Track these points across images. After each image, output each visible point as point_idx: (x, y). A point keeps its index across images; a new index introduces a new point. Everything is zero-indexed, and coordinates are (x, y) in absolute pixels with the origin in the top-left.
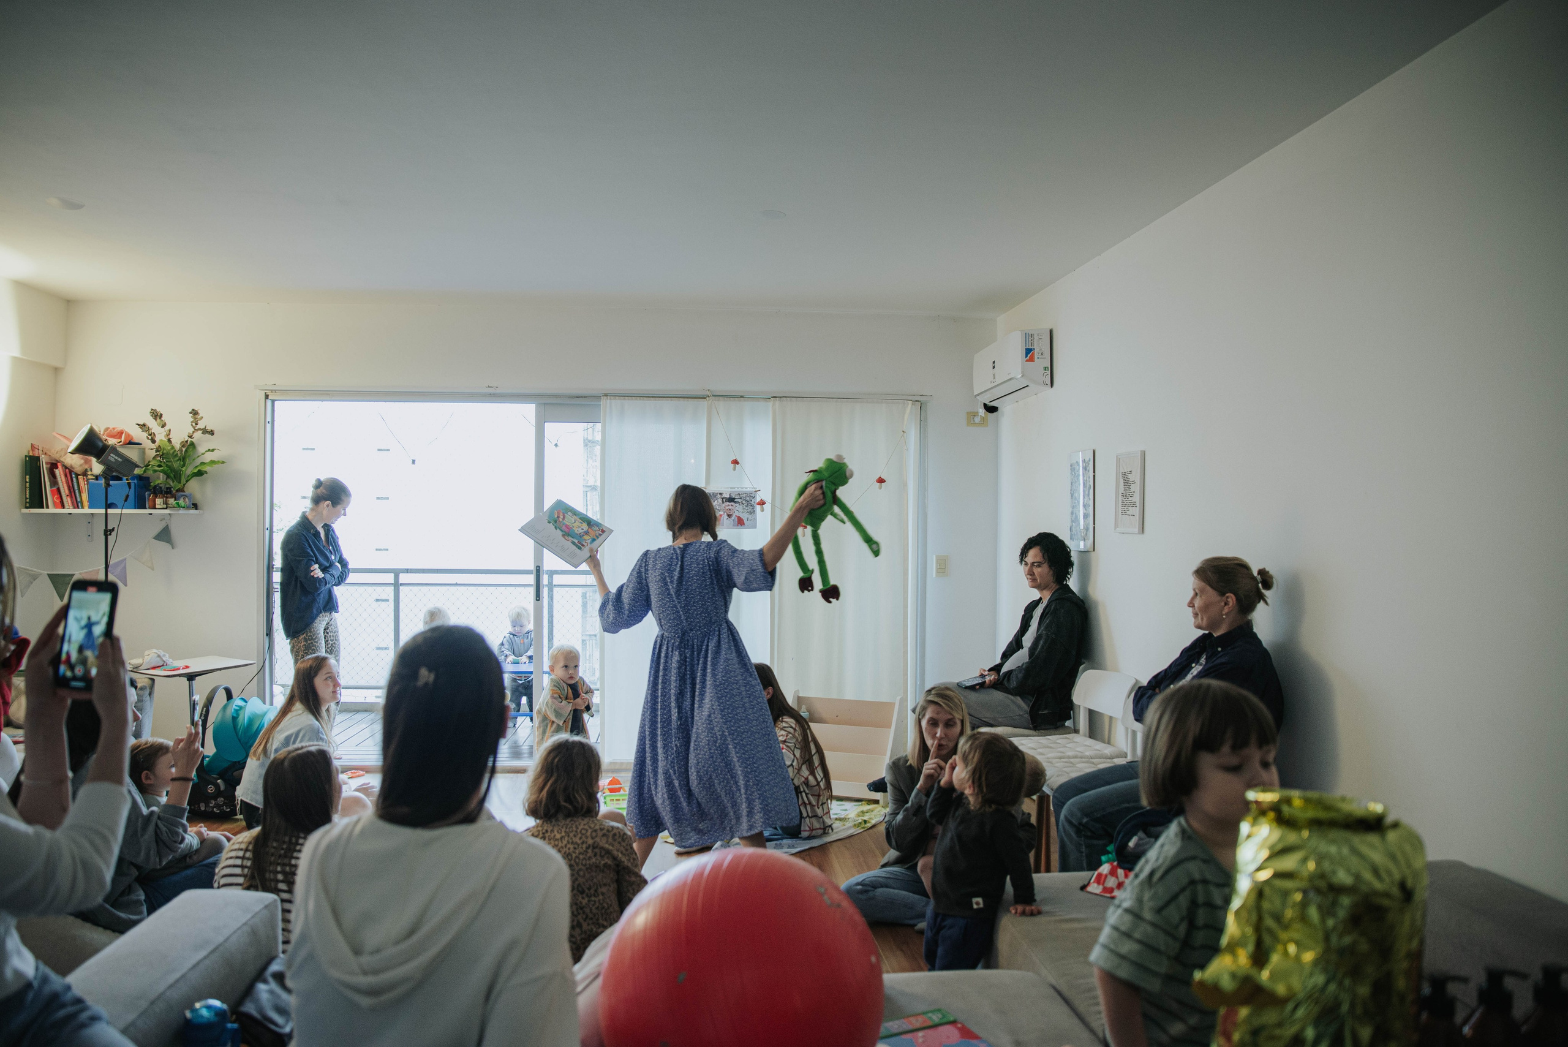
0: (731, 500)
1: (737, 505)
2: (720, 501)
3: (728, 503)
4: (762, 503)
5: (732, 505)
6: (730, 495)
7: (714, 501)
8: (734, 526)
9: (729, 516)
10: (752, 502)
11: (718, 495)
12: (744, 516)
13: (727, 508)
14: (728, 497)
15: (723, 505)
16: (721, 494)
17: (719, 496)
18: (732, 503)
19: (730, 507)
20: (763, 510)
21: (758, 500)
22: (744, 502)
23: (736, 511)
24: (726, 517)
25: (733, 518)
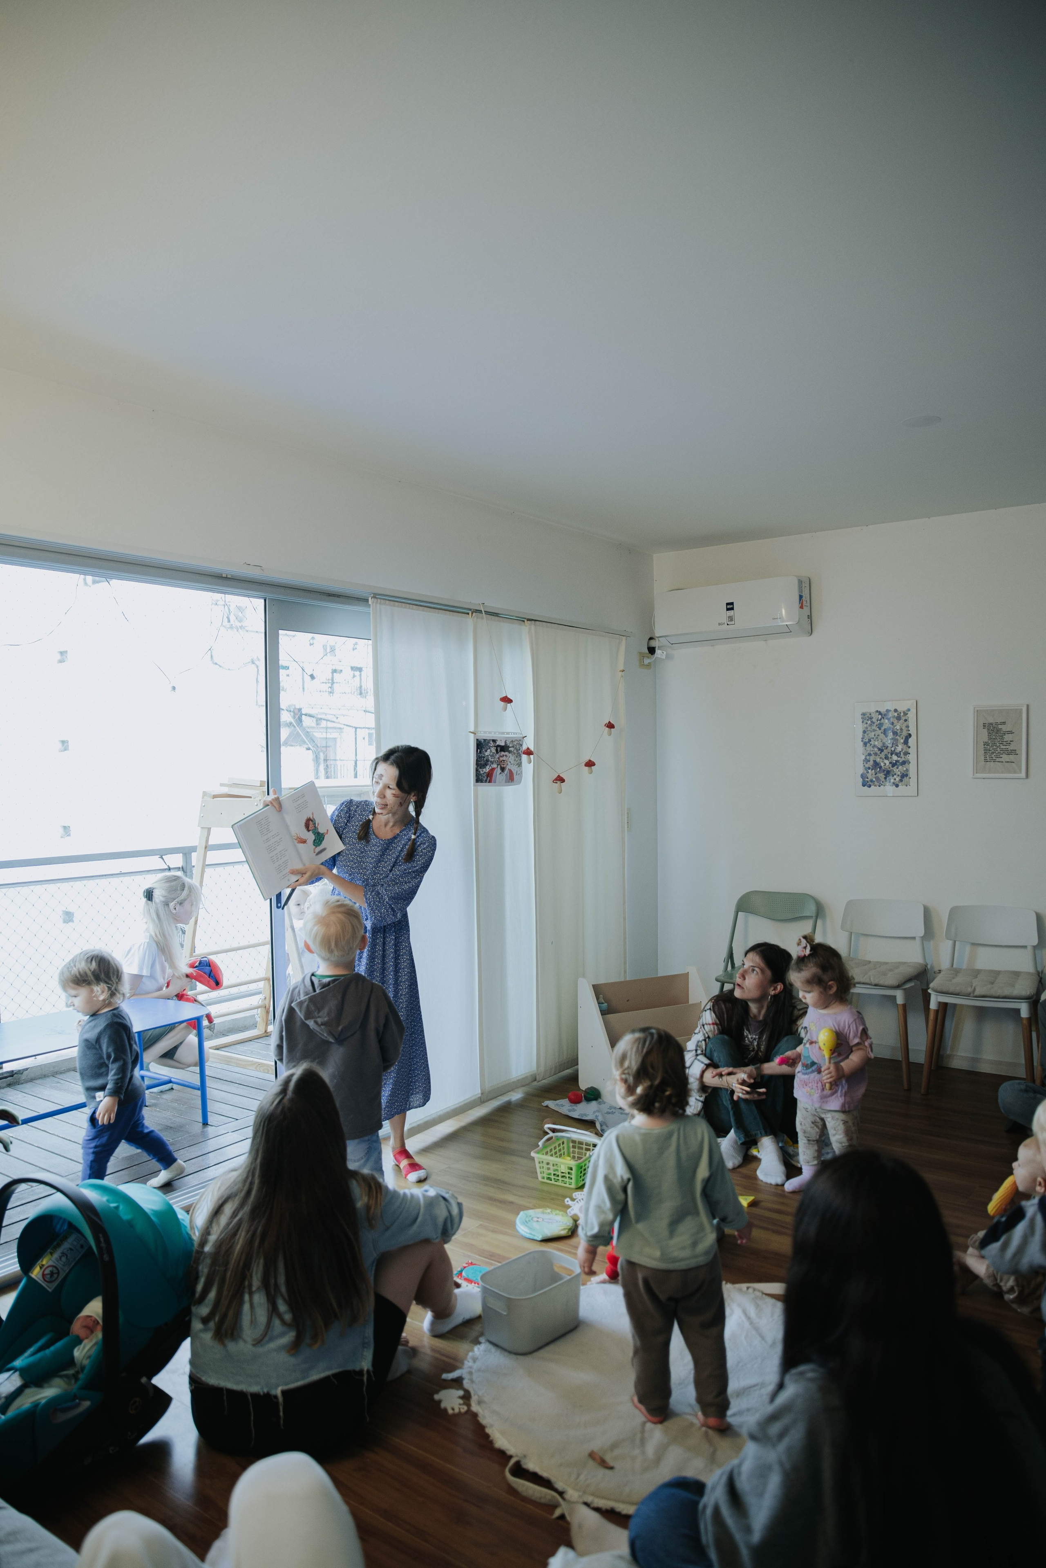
0: (504, 748)
1: (510, 755)
2: (493, 750)
3: (503, 753)
4: (529, 752)
5: (506, 756)
6: (505, 742)
7: (486, 751)
8: (506, 782)
9: (503, 769)
10: (520, 752)
11: (491, 742)
12: (514, 769)
13: (501, 759)
14: (503, 744)
15: (498, 756)
16: (494, 741)
17: (492, 744)
18: (507, 753)
19: (504, 758)
20: (530, 762)
21: (524, 747)
22: (515, 751)
23: (509, 763)
24: (499, 770)
25: (506, 772)
